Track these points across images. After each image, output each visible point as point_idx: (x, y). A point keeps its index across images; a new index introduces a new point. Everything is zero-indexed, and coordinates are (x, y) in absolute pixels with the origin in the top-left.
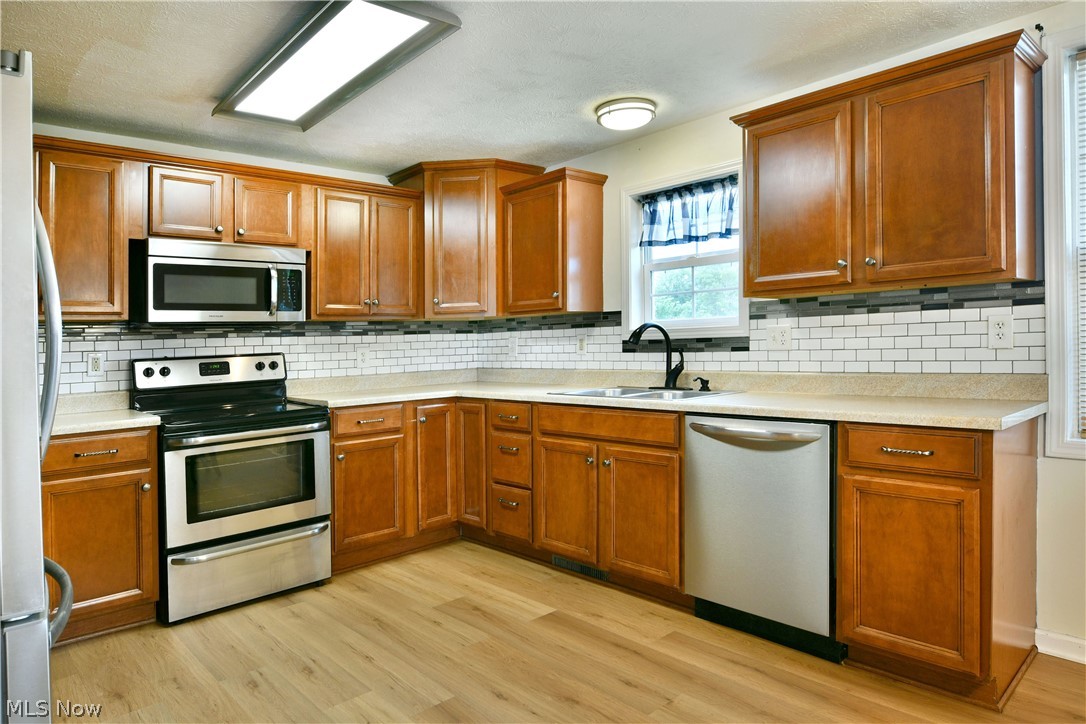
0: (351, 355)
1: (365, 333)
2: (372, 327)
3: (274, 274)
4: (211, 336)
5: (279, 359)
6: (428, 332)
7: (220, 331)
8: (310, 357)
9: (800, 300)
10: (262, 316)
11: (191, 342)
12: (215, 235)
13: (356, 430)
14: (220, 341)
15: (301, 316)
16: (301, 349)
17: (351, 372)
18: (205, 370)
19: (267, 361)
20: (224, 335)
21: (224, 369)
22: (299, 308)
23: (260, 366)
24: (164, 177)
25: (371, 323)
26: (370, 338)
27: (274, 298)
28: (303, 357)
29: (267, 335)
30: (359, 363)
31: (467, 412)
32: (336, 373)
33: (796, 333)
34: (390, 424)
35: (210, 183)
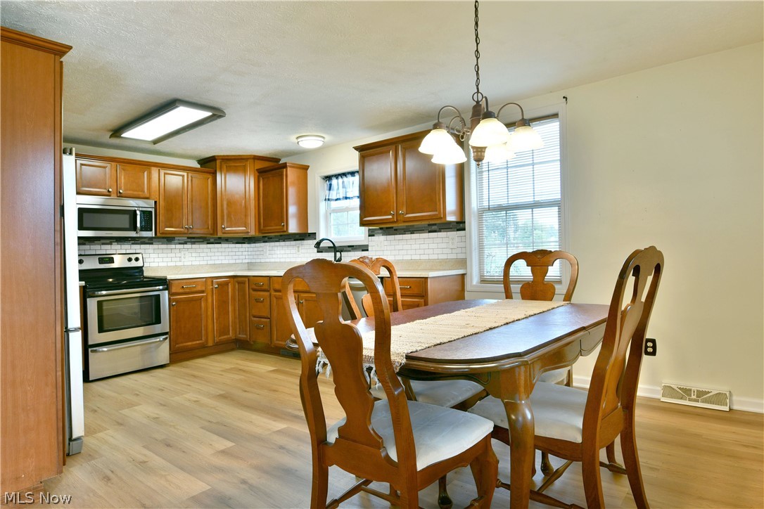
0: (178, 255)
1: (185, 243)
2: (189, 240)
3: (138, 212)
4: (103, 244)
5: (140, 256)
6: (220, 243)
7: (108, 241)
8: (156, 255)
9: (387, 228)
10: (132, 234)
11: (93, 247)
12: (108, 193)
13: (181, 291)
14: (108, 247)
15: (151, 234)
16: (151, 251)
17: (178, 264)
18: (102, 261)
19: (133, 257)
20: (111, 244)
21: (111, 261)
22: (151, 230)
23: (130, 260)
24: (82, 165)
25: (188, 238)
26: (188, 246)
27: (138, 225)
28: (152, 255)
29: (133, 244)
30: (183, 260)
31: (239, 283)
32: (170, 264)
33: (386, 243)
34: (199, 288)
35: (105, 167)
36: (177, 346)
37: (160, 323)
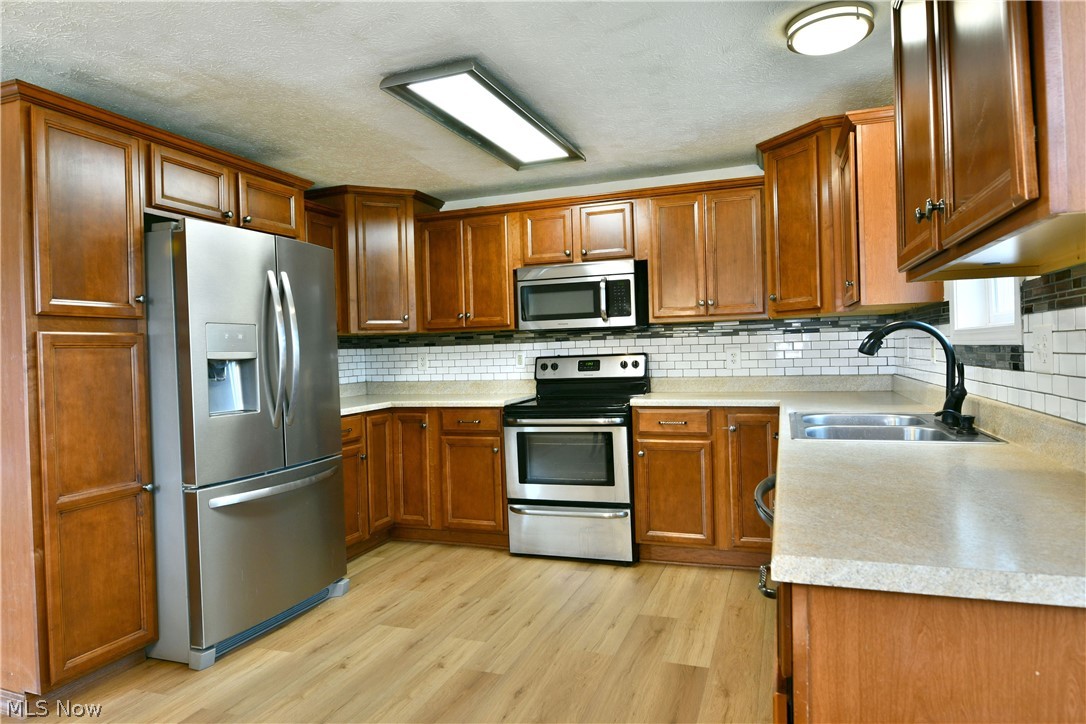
0: (721, 356)
1: (736, 332)
2: (745, 327)
3: (603, 285)
4: (594, 338)
7: (601, 334)
8: (678, 357)
11: (580, 343)
13: (658, 429)
14: (600, 343)
16: (669, 349)
17: (720, 373)
18: (583, 366)
19: (630, 360)
20: (604, 338)
21: (596, 366)
22: (629, 314)
23: (624, 365)
25: (742, 322)
26: (743, 337)
27: (603, 307)
28: (672, 357)
29: (639, 337)
30: (729, 364)
32: (704, 373)
34: (694, 428)
36: (651, 533)
37: (613, 485)
